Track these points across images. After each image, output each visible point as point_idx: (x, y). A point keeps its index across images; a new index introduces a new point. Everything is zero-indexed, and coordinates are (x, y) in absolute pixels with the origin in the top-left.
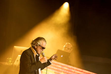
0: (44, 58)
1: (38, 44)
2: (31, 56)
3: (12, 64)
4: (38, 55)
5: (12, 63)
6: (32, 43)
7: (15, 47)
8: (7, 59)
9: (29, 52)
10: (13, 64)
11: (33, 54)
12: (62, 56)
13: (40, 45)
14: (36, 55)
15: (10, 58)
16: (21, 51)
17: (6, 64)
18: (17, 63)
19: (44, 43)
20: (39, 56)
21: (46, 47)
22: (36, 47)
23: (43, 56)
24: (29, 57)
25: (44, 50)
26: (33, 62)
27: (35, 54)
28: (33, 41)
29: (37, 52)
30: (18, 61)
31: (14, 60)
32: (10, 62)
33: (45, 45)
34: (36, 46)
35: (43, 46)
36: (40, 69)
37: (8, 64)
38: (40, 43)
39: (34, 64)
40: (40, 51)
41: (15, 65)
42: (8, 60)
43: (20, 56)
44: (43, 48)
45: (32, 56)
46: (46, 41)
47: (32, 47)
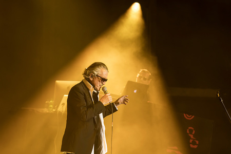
0: (107, 96)
1: (94, 74)
2: (85, 95)
3: (54, 110)
4: (96, 92)
5: (54, 108)
6: (85, 74)
7: (57, 81)
8: (47, 102)
9: (81, 88)
10: (56, 110)
11: (88, 90)
12: (135, 91)
13: (97, 76)
14: (94, 92)
15: (50, 101)
16: (68, 87)
17: (45, 110)
18: (63, 108)
19: (105, 71)
20: (98, 93)
21: (108, 78)
22: (92, 79)
23: (105, 93)
24: (82, 97)
25: (106, 83)
26: (90, 103)
27: (92, 90)
28: (86, 70)
29: (94, 86)
30: (64, 104)
31: (57, 104)
32: (51, 108)
33: (107, 75)
34: (92, 77)
35: (104, 77)
36: (101, 115)
37: (47, 112)
38: (98, 71)
39: (91, 106)
40: (98, 84)
41: (59, 112)
42: (48, 104)
43: (67, 96)
44: (104, 80)
45: (87, 94)
46: (107, 69)
47: (86, 78)
